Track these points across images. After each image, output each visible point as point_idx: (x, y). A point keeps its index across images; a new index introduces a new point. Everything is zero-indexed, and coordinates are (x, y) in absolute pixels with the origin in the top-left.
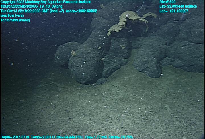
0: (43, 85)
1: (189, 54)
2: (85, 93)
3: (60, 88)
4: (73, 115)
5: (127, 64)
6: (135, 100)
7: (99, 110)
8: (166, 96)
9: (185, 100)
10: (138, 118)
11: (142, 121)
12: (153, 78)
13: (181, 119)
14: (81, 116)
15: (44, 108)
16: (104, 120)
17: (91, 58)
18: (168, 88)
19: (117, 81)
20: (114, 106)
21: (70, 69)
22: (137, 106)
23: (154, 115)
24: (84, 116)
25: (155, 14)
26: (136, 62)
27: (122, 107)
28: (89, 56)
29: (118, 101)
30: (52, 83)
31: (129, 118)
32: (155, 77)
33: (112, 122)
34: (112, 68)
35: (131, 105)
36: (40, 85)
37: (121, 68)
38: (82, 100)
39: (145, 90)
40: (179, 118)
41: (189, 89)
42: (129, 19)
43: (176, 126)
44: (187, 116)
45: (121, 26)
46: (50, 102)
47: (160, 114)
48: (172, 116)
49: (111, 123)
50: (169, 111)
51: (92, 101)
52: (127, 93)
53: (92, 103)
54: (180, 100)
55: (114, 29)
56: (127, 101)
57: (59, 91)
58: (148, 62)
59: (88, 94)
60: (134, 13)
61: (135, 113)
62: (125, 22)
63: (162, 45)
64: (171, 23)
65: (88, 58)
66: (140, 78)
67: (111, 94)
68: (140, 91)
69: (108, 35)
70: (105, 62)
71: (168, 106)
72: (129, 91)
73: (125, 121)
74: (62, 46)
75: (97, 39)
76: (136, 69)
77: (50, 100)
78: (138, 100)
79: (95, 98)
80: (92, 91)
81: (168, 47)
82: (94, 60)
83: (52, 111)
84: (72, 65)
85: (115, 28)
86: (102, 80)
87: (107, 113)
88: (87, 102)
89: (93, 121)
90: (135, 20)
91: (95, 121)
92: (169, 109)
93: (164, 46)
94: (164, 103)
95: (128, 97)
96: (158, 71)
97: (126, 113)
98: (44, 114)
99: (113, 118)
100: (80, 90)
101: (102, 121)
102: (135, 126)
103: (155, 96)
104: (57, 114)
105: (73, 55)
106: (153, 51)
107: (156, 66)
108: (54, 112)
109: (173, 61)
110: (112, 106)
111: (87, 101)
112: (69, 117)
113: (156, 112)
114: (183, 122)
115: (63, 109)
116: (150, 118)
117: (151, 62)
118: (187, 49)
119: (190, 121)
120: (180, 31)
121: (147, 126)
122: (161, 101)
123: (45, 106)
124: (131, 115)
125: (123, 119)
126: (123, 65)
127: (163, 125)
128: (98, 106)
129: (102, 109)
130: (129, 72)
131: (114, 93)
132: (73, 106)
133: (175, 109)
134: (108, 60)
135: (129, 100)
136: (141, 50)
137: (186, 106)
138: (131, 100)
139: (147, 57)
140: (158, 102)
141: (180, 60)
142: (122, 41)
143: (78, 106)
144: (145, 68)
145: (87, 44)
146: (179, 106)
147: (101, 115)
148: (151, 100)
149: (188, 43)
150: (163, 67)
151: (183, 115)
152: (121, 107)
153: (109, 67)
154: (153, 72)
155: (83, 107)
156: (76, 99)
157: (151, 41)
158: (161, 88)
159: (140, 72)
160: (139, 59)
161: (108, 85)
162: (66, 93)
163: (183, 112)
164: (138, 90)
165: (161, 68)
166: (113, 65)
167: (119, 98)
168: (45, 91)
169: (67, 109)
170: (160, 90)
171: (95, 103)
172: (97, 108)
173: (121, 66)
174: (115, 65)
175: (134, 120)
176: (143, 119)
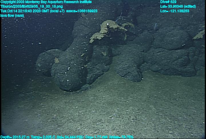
0: (23, 95)
1: (165, 59)
2: (71, 100)
3: (43, 96)
4: (62, 122)
5: (109, 70)
6: (121, 103)
7: (88, 115)
8: (150, 97)
9: (166, 100)
10: (127, 119)
11: (131, 121)
12: (135, 82)
13: (165, 117)
14: (71, 122)
15: (28, 118)
16: (95, 124)
17: (75, 65)
18: (150, 90)
19: (102, 87)
20: (103, 110)
21: (54, 76)
22: (124, 108)
23: (141, 115)
24: (73, 122)
25: (132, 24)
26: (118, 68)
27: (111, 111)
28: (73, 63)
29: (105, 105)
30: (34, 92)
31: (119, 120)
32: (136, 81)
33: (103, 125)
34: (95, 75)
35: (118, 108)
36: (20, 95)
37: (104, 74)
38: (69, 106)
39: (129, 93)
40: (163, 116)
41: (167, 90)
42: (110, 27)
43: (163, 123)
44: (170, 114)
45: (103, 34)
46: (34, 112)
47: (146, 114)
48: (157, 114)
49: (103, 127)
50: (154, 110)
51: (79, 107)
52: (113, 97)
53: (80, 108)
54: (162, 100)
55: (96, 37)
56: (114, 104)
57: (43, 99)
58: (129, 67)
59: (74, 101)
60: (114, 22)
61: (124, 115)
62: (106, 30)
63: (140, 52)
64: (146, 33)
65: (71, 65)
66: (123, 83)
67: (97, 99)
68: (125, 95)
69: (90, 42)
70: (88, 68)
71: (153, 106)
72: (115, 95)
73: (116, 123)
74: (44, 54)
75: (79, 46)
76: (118, 74)
77: (33, 109)
78: (124, 103)
79: (82, 104)
80: (78, 97)
81: (146, 53)
82: (78, 67)
83: (37, 120)
84: (55, 72)
85: (97, 35)
86: (87, 86)
87: (96, 117)
88: (75, 109)
89: (84, 126)
90: (115, 28)
91: (85, 126)
92: (154, 108)
93: (142, 53)
94: (148, 104)
95: (115, 101)
96: (139, 75)
97: (115, 116)
98: (29, 124)
99: (103, 121)
100: (65, 97)
101: (93, 125)
102: (125, 127)
103: (140, 98)
104: (43, 123)
105: (56, 62)
106: (133, 57)
107: (136, 71)
108: (41, 121)
109: (151, 66)
110: (100, 110)
111: (74, 107)
112: (57, 124)
113: (143, 112)
114: (168, 119)
115: (50, 117)
116: (138, 118)
117: (132, 67)
118: (162, 55)
119: (173, 117)
120: (154, 39)
121: (137, 126)
122: (146, 102)
123: (29, 116)
124: (120, 117)
125: (114, 122)
126: (105, 71)
127: (151, 123)
128: (86, 111)
129: (91, 113)
130: (112, 78)
131: (100, 98)
132: (60, 113)
133: (159, 108)
134: (91, 66)
135: (116, 104)
136: (121, 57)
137: (168, 105)
138: (118, 104)
139: (128, 63)
140: (143, 103)
141: (157, 65)
142: (103, 49)
143: (65, 113)
144: (127, 73)
145: (69, 51)
146: (161, 105)
147: (91, 120)
148: (137, 101)
149: (162, 49)
150: (142, 72)
151: (167, 113)
152: (109, 110)
153: (92, 74)
154: (135, 77)
155: (71, 114)
156: (62, 107)
157: (130, 48)
158: (144, 90)
159: (123, 77)
160: (120, 65)
161: (93, 91)
162: (51, 101)
163: (166, 110)
164: (123, 94)
165: (141, 73)
166: (96, 71)
167: (106, 102)
168: (26, 100)
169: (54, 117)
170: (143, 92)
171: (83, 108)
172: (85, 113)
173: (104, 72)
174: (98, 72)
175: (124, 121)
176: (132, 119)
